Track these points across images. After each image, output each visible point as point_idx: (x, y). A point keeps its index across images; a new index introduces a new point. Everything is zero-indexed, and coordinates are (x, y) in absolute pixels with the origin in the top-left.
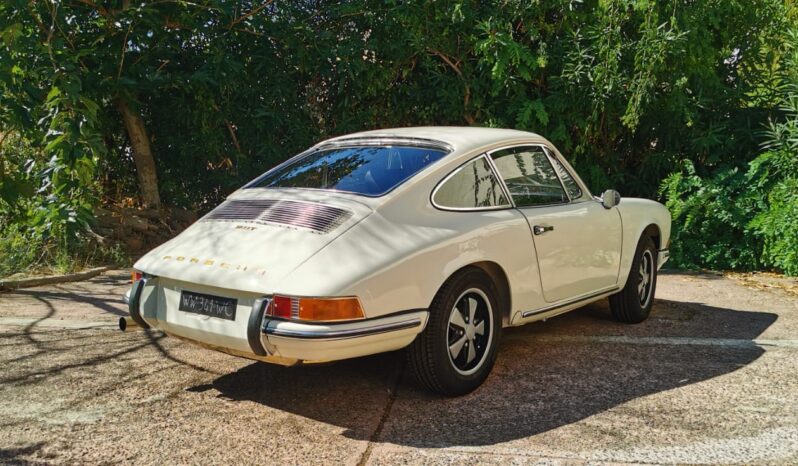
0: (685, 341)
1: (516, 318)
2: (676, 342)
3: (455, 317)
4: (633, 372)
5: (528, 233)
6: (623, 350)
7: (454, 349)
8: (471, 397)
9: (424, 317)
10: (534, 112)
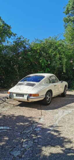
0: (71, 99)
1: (53, 96)
2: (70, 99)
3: (47, 96)
4: (66, 102)
5: (54, 86)
6: (64, 100)
7: (47, 100)
8: (49, 105)
9: (45, 96)
10: (48, 70)
